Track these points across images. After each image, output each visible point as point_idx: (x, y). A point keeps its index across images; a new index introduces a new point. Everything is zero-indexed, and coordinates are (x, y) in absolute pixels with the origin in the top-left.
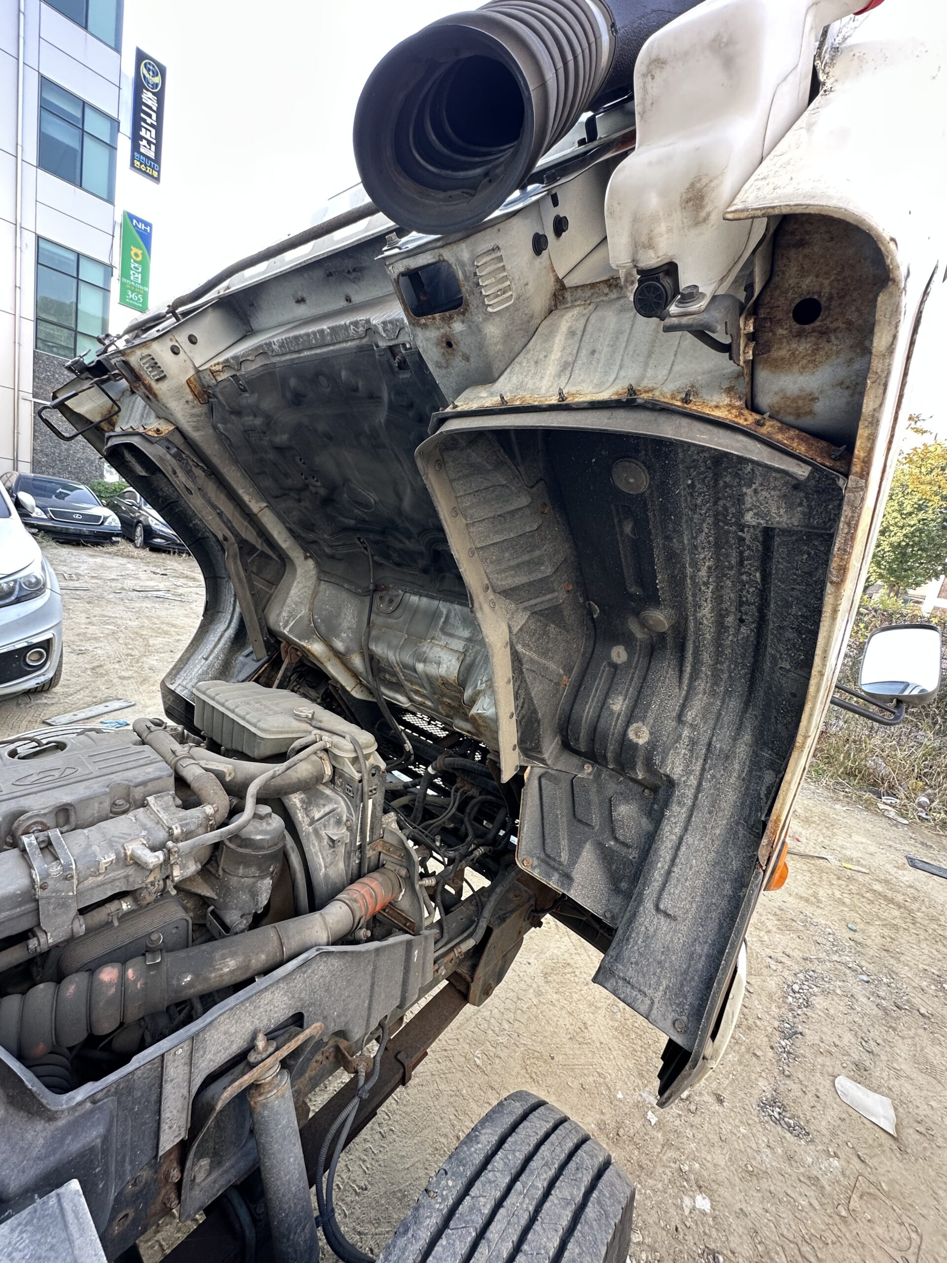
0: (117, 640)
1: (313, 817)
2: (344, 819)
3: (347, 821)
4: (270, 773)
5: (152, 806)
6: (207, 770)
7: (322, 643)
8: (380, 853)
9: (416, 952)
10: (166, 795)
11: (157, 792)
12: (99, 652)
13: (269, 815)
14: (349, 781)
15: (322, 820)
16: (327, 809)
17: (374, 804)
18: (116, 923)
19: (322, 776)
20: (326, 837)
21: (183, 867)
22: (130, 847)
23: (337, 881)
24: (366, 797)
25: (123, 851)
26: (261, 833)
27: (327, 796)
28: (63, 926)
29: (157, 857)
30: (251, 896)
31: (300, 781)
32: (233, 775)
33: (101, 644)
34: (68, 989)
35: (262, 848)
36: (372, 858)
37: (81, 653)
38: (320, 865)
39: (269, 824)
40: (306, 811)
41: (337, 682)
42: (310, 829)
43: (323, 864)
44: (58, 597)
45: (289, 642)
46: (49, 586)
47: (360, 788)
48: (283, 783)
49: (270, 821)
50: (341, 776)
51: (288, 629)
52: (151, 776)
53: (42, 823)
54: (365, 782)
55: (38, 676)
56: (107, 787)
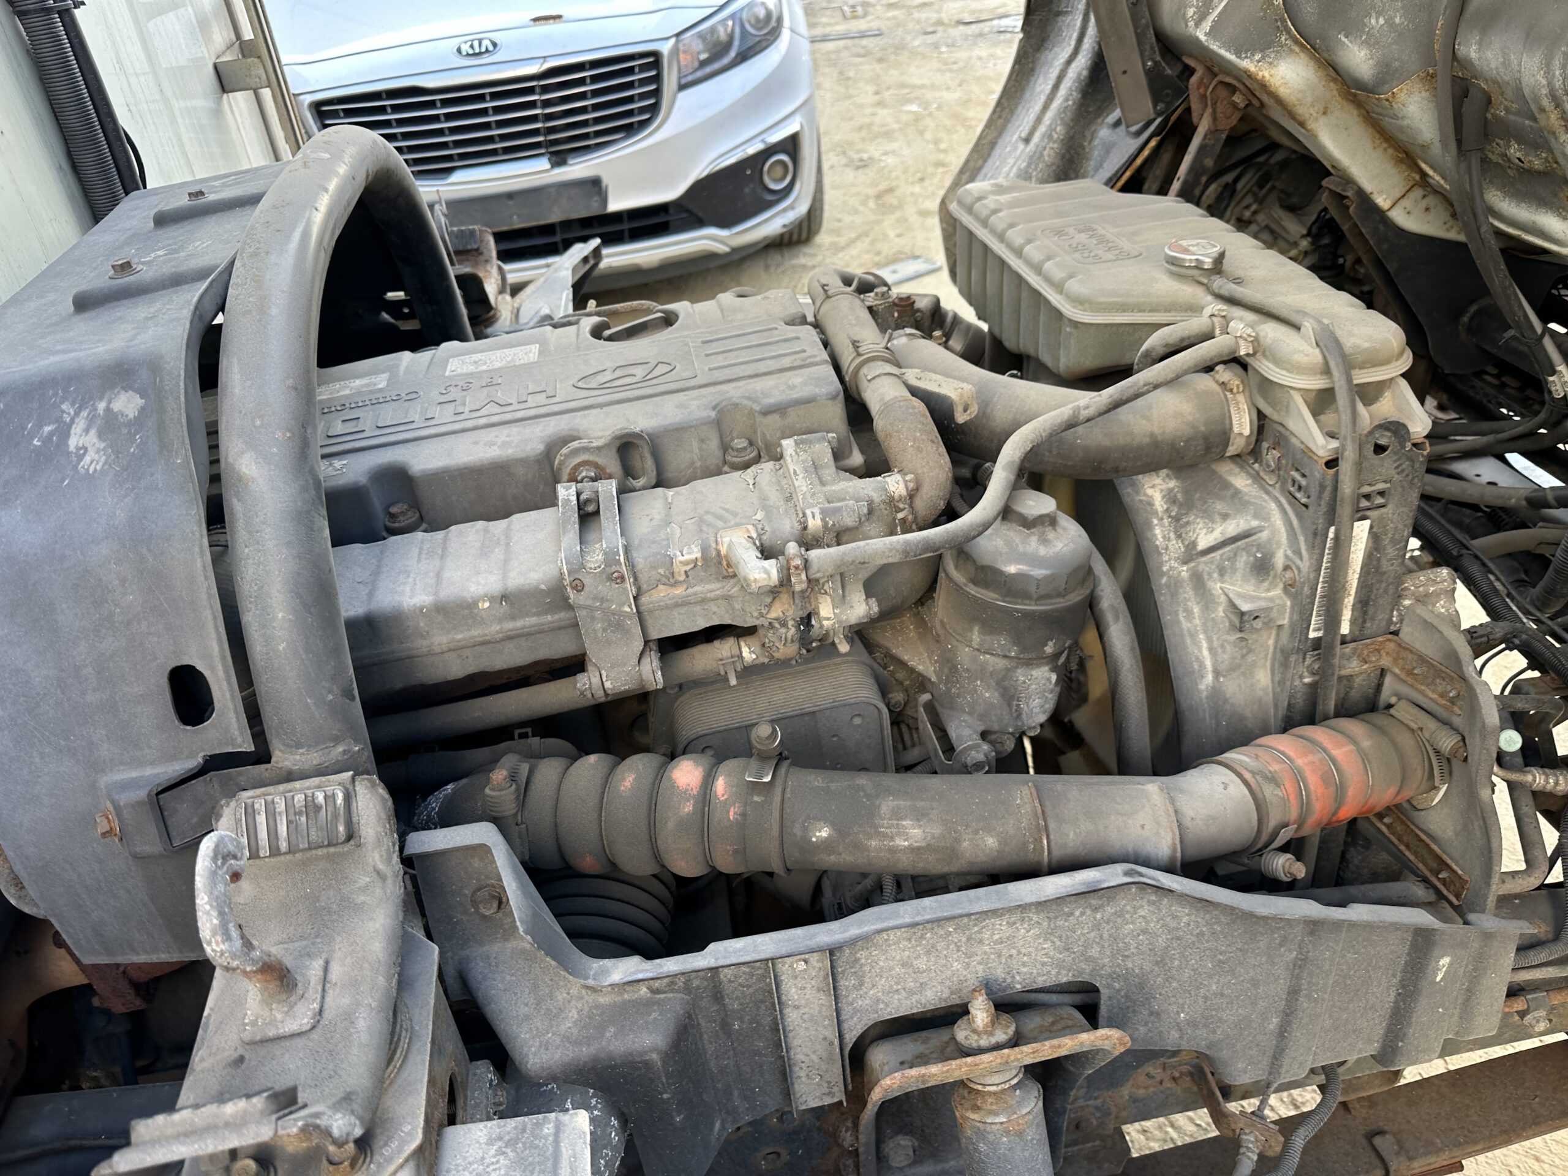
0: (921, 133)
1: (1194, 544)
2: (1279, 560)
3: (1286, 568)
4: (1063, 413)
5: (788, 459)
6: (914, 392)
7: (1304, 58)
8: (1383, 672)
9: (1445, 961)
10: (819, 441)
11: (804, 432)
12: (890, 160)
13: (1050, 521)
14: (1299, 459)
15: (1217, 555)
16: (1232, 528)
17: (1374, 536)
18: (733, 681)
19: (1225, 436)
20: (1223, 598)
21: (842, 600)
22: (726, 540)
23: (1248, 713)
24: (1345, 511)
25: (714, 545)
26: (1021, 558)
27: (1237, 492)
28: (625, 665)
29: (767, 572)
30: (1002, 695)
31: (1156, 443)
32: (974, 410)
33: (894, 146)
34: (624, 779)
35: (1025, 596)
36: (1358, 680)
37: (863, 165)
38: (1202, 665)
39: (1044, 541)
40: (1179, 524)
41: (1348, 180)
42: (1184, 571)
43: (1208, 663)
44: (805, 45)
45: (1214, 67)
46: (786, 22)
47: (1329, 482)
48: (1106, 442)
49: (1051, 535)
50: (1281, 441)
51: (1207, 25)
52: (795, 395)
53: (596, 466)
54: (1346, 468)
55: (785, 210)
56: (714, 408)
